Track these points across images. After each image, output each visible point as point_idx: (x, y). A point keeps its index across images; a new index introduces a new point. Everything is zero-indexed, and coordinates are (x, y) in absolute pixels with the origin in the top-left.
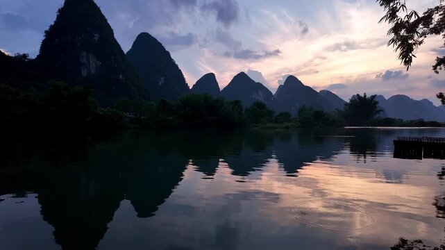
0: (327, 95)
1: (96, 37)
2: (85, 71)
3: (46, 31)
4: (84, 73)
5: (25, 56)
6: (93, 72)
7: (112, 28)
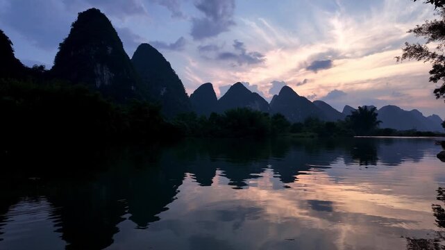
0: (321, 105)
1: (110, 49)
2: (99, 82)
3: (60, 44)
4: (98, 83)
5: (42, 67)
6: (106, 83)
7: (122, 41)
